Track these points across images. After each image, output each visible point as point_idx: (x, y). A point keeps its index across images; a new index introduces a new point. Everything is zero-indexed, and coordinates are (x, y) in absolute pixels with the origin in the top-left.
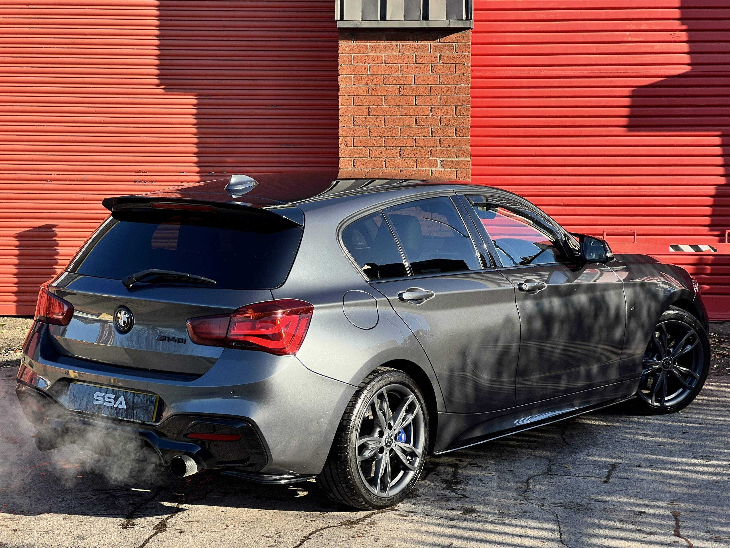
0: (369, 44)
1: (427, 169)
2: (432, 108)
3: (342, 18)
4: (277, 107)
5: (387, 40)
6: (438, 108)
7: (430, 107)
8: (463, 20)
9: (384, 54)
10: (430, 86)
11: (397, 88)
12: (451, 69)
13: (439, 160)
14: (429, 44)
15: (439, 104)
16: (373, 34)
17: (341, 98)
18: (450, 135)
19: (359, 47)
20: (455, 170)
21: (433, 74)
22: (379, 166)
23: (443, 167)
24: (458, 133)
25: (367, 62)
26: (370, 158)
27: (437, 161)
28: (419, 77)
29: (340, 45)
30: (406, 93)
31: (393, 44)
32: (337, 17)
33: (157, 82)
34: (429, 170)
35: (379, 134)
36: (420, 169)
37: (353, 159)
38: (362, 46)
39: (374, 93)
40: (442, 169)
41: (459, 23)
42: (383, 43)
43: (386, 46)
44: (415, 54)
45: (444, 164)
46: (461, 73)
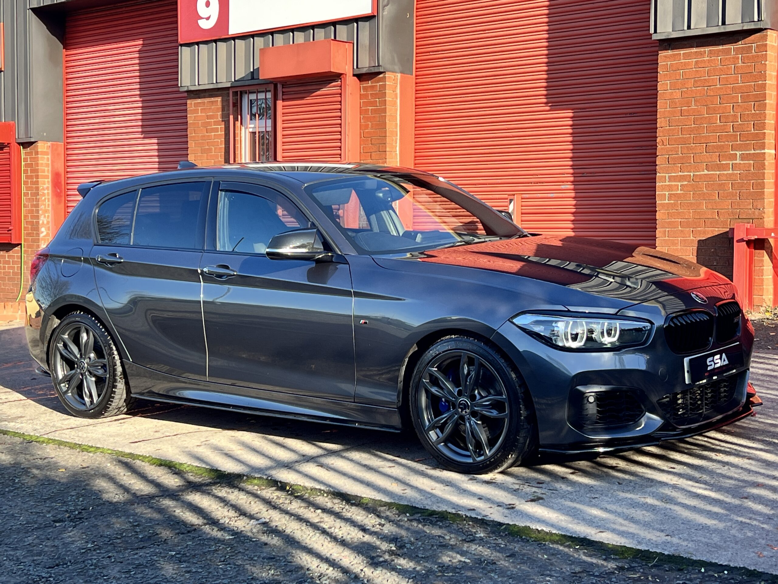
0: (682, 52)
1: (728, 162)
2: (733, 106)
3: (655, 32)
4: (635, 115)
5: (697, 47)
6: (739, 106)
7: (732, 105)
8: (754, 21)
9: (694, 60)
10: (732, 86)
11: (704, 89)
12: (751, 68)
13: (738, 153)
14: (732, 47)
15: (740, 101)
16: (686, 43)
17: (660, 103)
18: (749, 129)
19: (674, 55)
20: (752, 162)
21: (735, 74)
22: (688, 161)
23: (742, 160)
24: (755, 127)
25: (680, 68)
26: (681, 155)
27: (736, 154)
28: (723, 78)
29: (660, 55)
30: (712, 94)
31: (702, 50)
32: (652, 31)
33: (545, 100)
34: (729, 164)
35: (689, 132)
36: (722, 162)
37: (668, 156)
38: (677, 54)
39: (686, 96)
40: (742, 162)
41: (751, 25)
42: (694, 50)
43: (696, 52)
44: (719, 58)
45: (743, 157)
46: (759, 71)
